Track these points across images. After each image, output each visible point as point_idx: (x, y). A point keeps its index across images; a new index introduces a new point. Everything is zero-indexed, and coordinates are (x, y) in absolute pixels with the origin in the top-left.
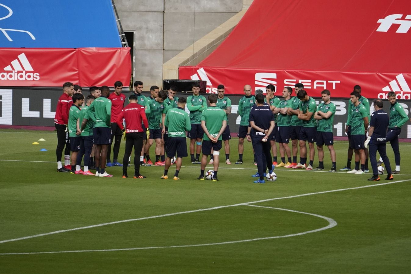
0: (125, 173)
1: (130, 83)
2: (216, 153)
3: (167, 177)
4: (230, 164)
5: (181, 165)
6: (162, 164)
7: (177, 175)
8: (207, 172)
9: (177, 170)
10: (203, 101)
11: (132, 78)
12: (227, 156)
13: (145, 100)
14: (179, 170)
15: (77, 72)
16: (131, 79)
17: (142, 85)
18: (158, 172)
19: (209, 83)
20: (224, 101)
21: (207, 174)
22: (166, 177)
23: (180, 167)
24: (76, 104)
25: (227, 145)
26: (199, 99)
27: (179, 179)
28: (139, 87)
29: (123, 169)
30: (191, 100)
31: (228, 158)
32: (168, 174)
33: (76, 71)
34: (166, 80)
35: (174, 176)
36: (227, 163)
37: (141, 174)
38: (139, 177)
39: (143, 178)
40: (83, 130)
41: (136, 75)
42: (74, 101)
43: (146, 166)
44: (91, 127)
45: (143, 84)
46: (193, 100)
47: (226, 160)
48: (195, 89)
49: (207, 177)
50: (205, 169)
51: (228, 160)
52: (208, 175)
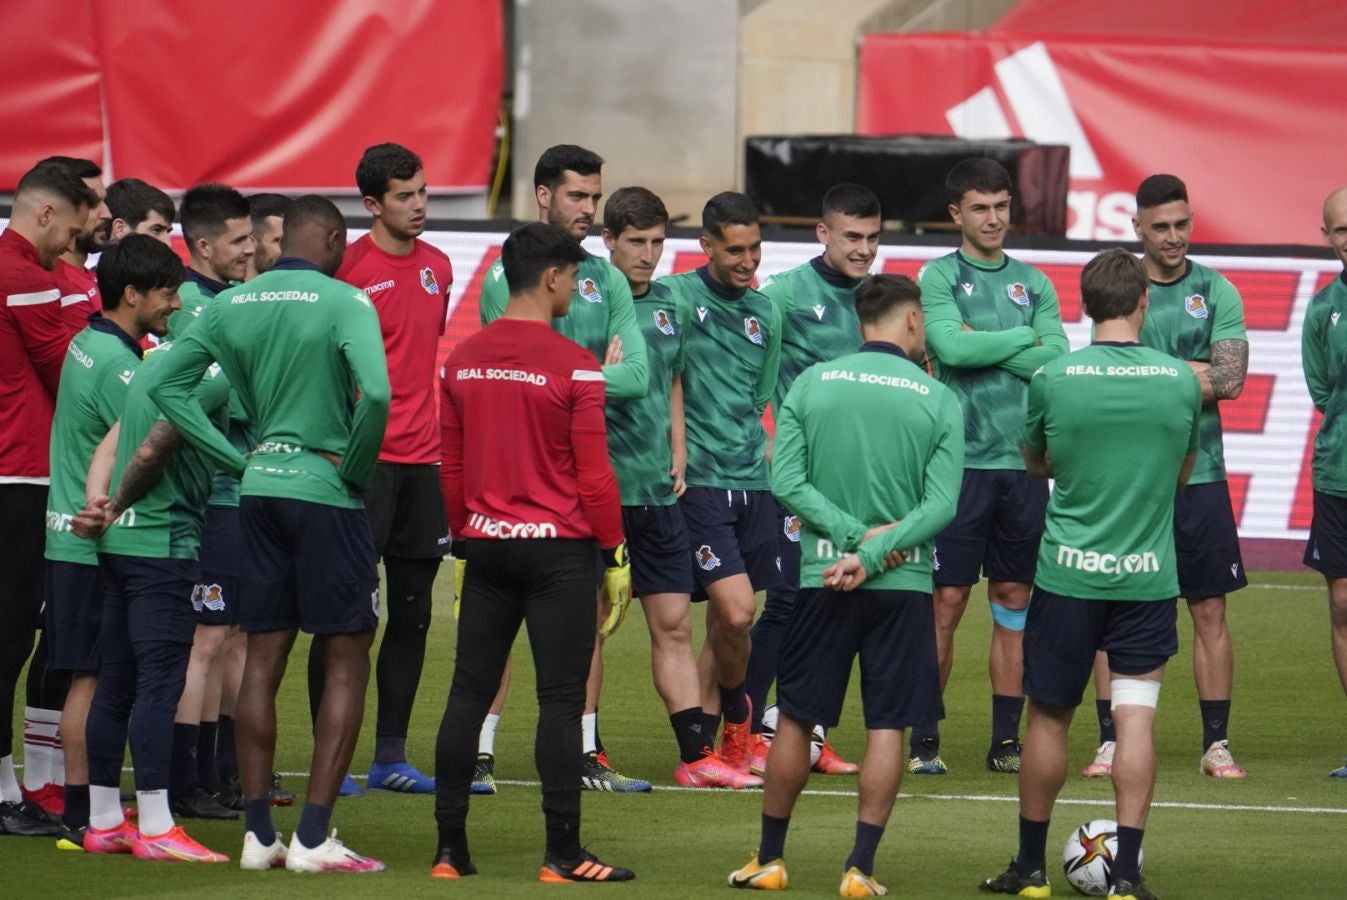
0: (454, 845)
1: (495, 162)
2: (1133, 694)
3: (785, 876)
4: (1231, 781)
5: (896, 787)
6: (742, 779)
7: (863, 859)
8: (1076, 836)
9: (870, 819)
10: (1035, 299)
11: (511, 123)
12: (1215, 718)
13: (608, 296)
14: (885, 820)
15: (89, 79)
16: (501, 132)
17: (592, 178)
18: (711, 834)
19: (1084, 165)
20: (1189, 301)
21: (1076, 850)
22: (773, 873)
23: (890, 800)
24: (123, 318)
25: (1215, 630)
26: (1011, 288)
27: (881, 890)
28: (574, 188)
29: (438, 816)
30: (956, 290)
31: (1220, 734)
32: (786, 851)
33: (83, 70)
34: (764, 139)
35: (847, 869)
36: (1209, 772)
37: (591, 850)
38: (579, 871)
39: (611, 878)
40: (131, 510)
41: (535, 98)
42: (111, 297)
43: (618, 789)
44: (189, 497)
45: (603, 168)
46: (968, 289)
47: (1207, 746)
48: (982, 207)
49: (1080, 874)
50: (1055, 815)
51: (1216, 744)
52: (1082, 862)
